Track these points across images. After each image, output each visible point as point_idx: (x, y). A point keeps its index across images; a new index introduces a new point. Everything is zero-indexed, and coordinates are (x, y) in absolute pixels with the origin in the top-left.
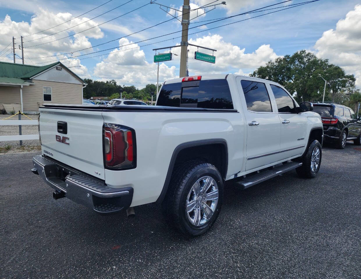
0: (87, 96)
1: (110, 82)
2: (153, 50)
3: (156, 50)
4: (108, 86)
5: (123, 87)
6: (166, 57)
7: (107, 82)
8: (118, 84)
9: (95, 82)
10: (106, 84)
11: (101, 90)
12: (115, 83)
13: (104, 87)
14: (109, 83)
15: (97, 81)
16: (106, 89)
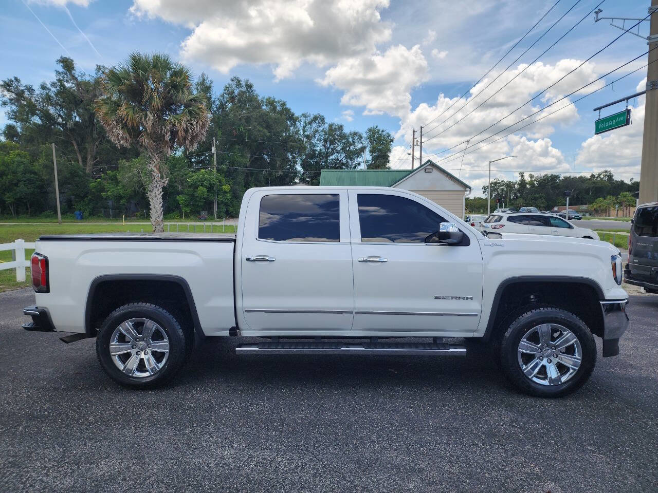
0: (547, 206)
1: (599, 175)
2: (595, 110)
3: (600, 108)
4: (594, 183)
5: (630, 183)
6: (617, 120)
7: (593, 176)
8: (617, 178)
9: (566, 179)
10: (589, 179)
11: (578, 192)
12: (610, 177)
13: (585, 186)
14: (597, 177)
15: (570, 177)
16: (587, 191)
